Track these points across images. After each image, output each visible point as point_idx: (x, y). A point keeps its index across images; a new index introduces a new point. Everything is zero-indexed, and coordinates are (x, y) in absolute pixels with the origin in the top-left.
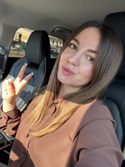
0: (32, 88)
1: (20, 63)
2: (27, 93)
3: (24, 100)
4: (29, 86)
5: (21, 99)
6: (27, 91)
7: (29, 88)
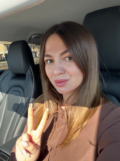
0: (24, 98)
1: (5, 77)
2: (20, 105)
3: (18, 113)
4: (20, 97)
5: (15, 113)
6: (20, 103)
7: (21, 100)
